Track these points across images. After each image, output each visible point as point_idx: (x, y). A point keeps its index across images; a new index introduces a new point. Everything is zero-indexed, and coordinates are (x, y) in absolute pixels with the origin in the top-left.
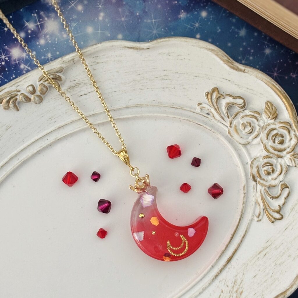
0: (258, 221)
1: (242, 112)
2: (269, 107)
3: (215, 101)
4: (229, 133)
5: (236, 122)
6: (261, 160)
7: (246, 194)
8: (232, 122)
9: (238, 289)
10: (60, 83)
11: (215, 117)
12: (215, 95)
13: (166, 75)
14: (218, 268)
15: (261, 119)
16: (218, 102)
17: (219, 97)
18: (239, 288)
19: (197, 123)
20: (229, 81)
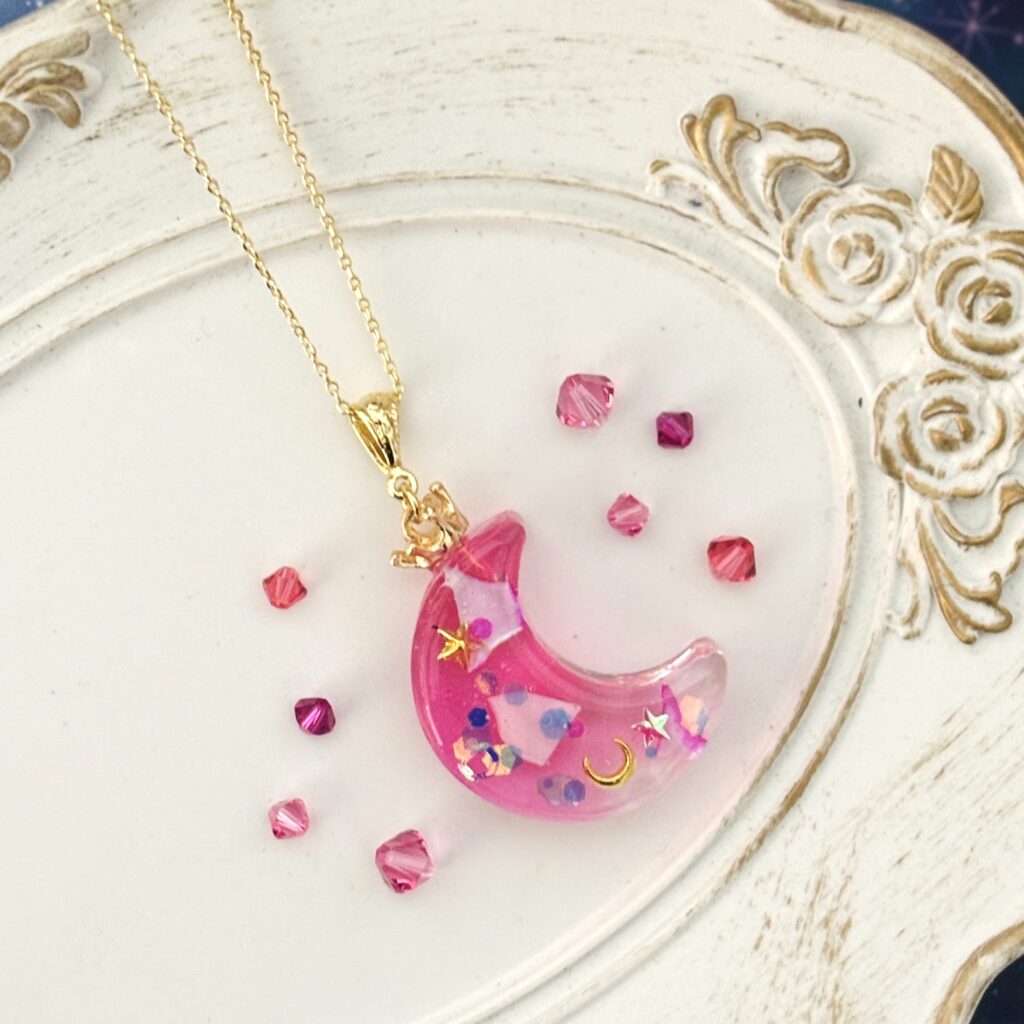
0: (908, 637)
1: (836, 196)
2: (948, 173)
3: (724, 149)
4: (785, 279)
5: (810, 237)
6: (918, 387)
7: (857, 529)
8: (797, 235)
9: (834, 911)
10: (77, 97)
11: (725, 217)
12: (722, 126)
13: (516, 51)
14: (750, 829)
15: (915, 223)
16: (734, 156)
17: (741, 135)
18: (837, 909)
19: (650, 240)
20: (780, 65)
